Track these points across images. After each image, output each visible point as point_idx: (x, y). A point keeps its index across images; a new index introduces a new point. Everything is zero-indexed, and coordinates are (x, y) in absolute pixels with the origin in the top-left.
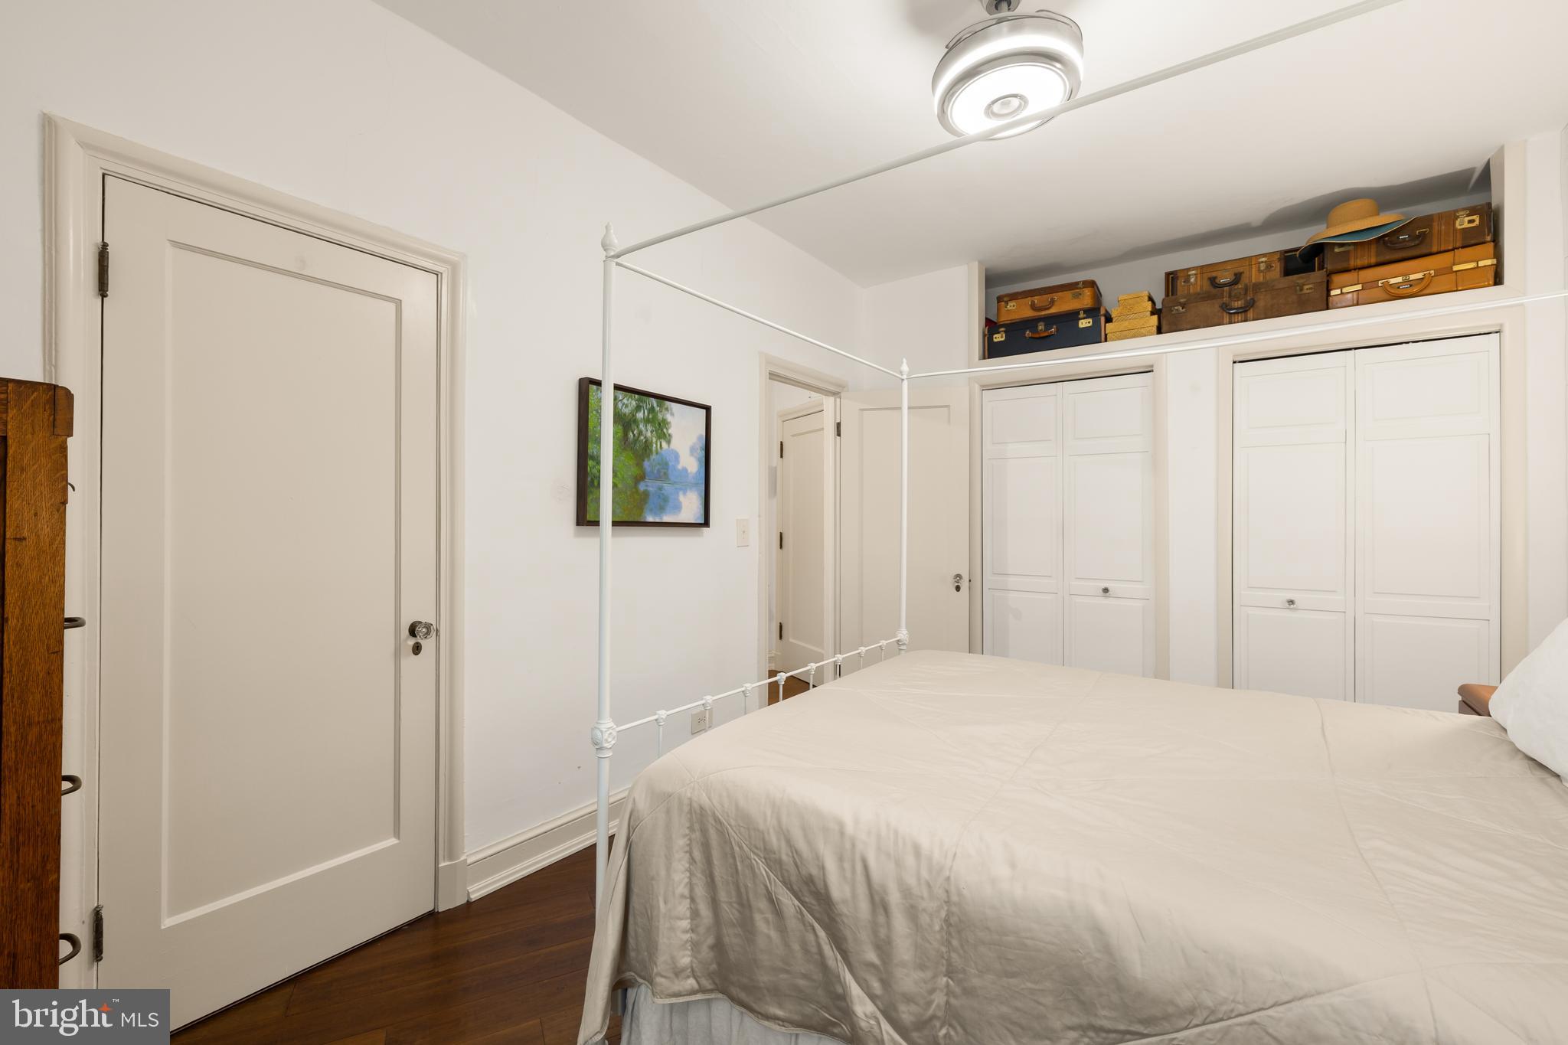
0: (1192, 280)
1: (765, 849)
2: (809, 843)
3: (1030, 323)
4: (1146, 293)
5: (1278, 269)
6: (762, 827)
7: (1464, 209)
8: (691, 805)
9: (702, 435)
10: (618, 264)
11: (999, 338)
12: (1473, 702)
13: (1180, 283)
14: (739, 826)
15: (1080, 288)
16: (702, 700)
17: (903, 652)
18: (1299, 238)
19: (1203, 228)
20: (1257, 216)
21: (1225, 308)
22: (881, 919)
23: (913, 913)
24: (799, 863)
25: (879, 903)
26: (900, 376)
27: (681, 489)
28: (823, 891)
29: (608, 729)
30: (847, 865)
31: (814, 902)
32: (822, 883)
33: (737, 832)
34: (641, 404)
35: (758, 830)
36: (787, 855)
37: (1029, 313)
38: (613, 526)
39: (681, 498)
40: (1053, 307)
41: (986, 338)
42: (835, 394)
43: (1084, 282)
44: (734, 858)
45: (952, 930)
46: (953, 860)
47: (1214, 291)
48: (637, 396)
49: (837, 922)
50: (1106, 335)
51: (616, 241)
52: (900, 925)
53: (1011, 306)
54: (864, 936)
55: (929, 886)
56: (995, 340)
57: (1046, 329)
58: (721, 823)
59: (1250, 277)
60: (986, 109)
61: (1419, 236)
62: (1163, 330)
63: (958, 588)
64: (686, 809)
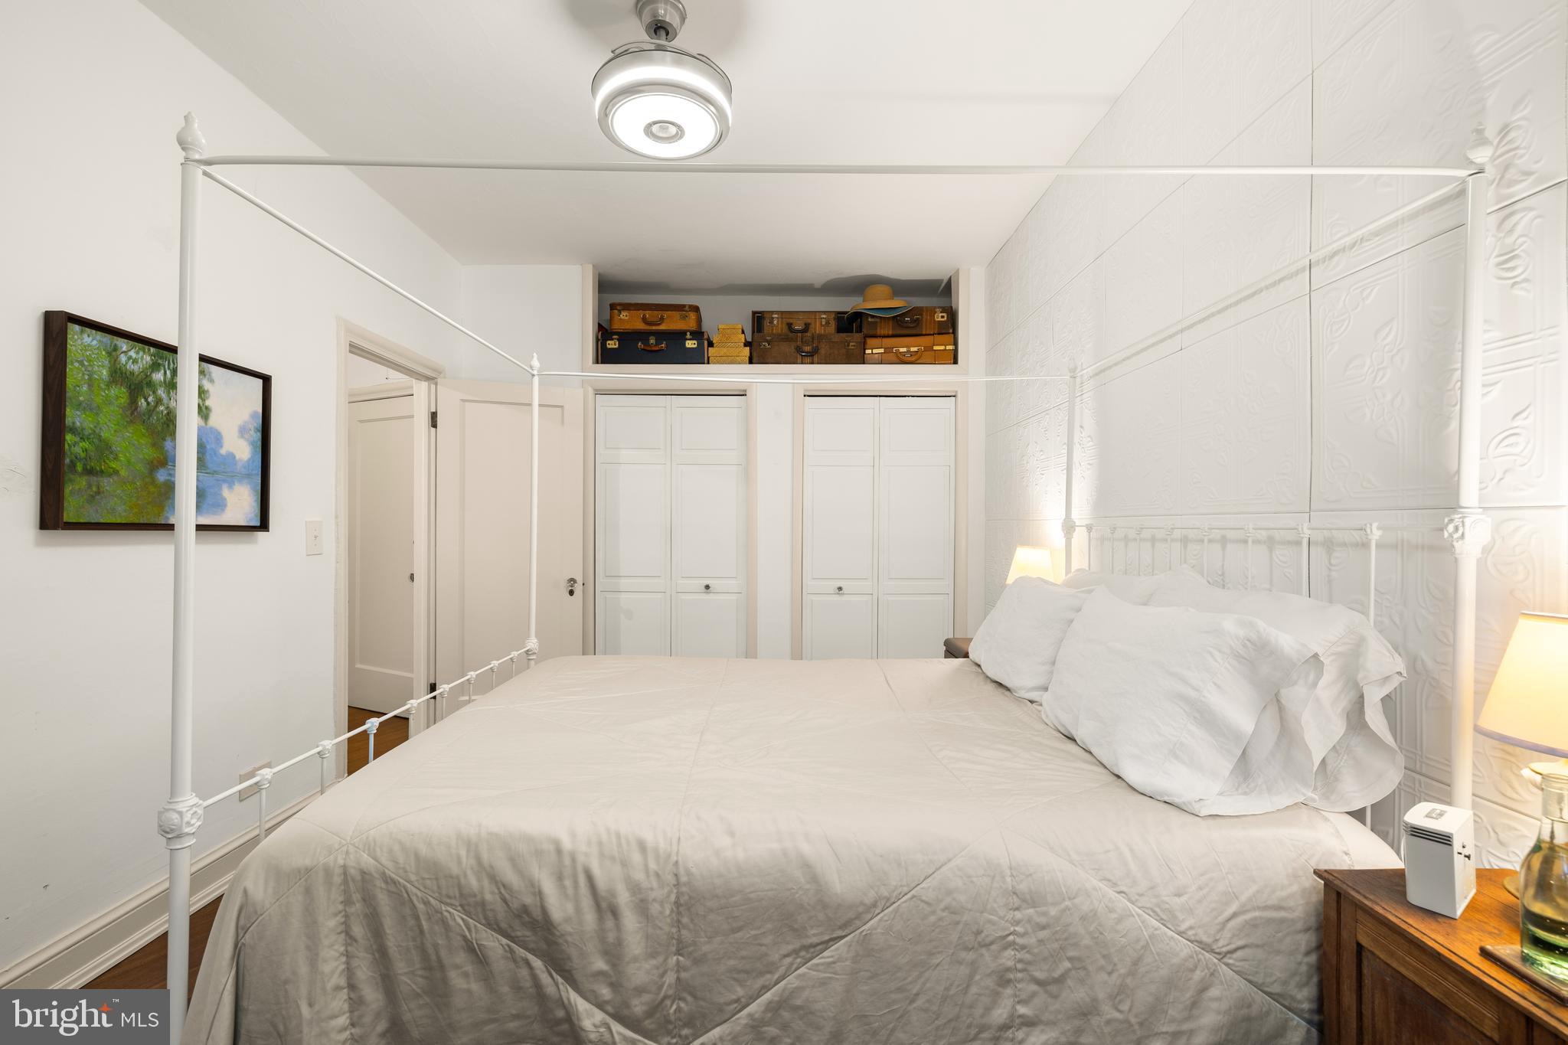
0: (775, 322)
1: (461, 895)
2: (520, 872)
3: (643, 335)
4: (741, 327)
5: (834, 325)
6: (455, 870)
7: (939, 307)
8: (345, 874)
9: (256, 413)
10: (205, 174)
11: (612, 344)
12: (954, 650)
13: (766, 323)
14: (423, 879)
15: (686, 311)
16: (318, 747)
17: (532, 662)
18: (847, 304)
19: (782, 280)
20: (818, 281)
21: (799, 350)
22: (610, 923)
23: (642, 907)
24: (507, 896)
25: (606, 908)
26: (531, 371)
27: (224, 481)
28: (540, 918)
29: (190, 807)
30: (568, 883)
31: (528, 933)
32: (539, 909)
33: (421, 888)
34: (160, 361)
35: (451, 877)
36: (492, 893)
37: (641, 326)
38: (196, 530)
39: (226, 492)
40: (664, 324)
41: (599, 343)
42: (428, 379)
43: (690, 306)
44: (417, 918)
45: (681, 909)
46: (679, 844)
47: (791, 335)
48: (152, 349)
49: (556, 943)
50: (708, 358)
51: (204, 141)
52: (630, 921)
53: (624, 315)
54: (591, 947)
55: (657, 875)
56: (609, 346)
57: (657, 345)
58: (394, 882)
59: (815, 329)
60: (646, 127)
61: (915, 321)
62: (754, 361)
63: (571, 593)
64: (337, 879)
